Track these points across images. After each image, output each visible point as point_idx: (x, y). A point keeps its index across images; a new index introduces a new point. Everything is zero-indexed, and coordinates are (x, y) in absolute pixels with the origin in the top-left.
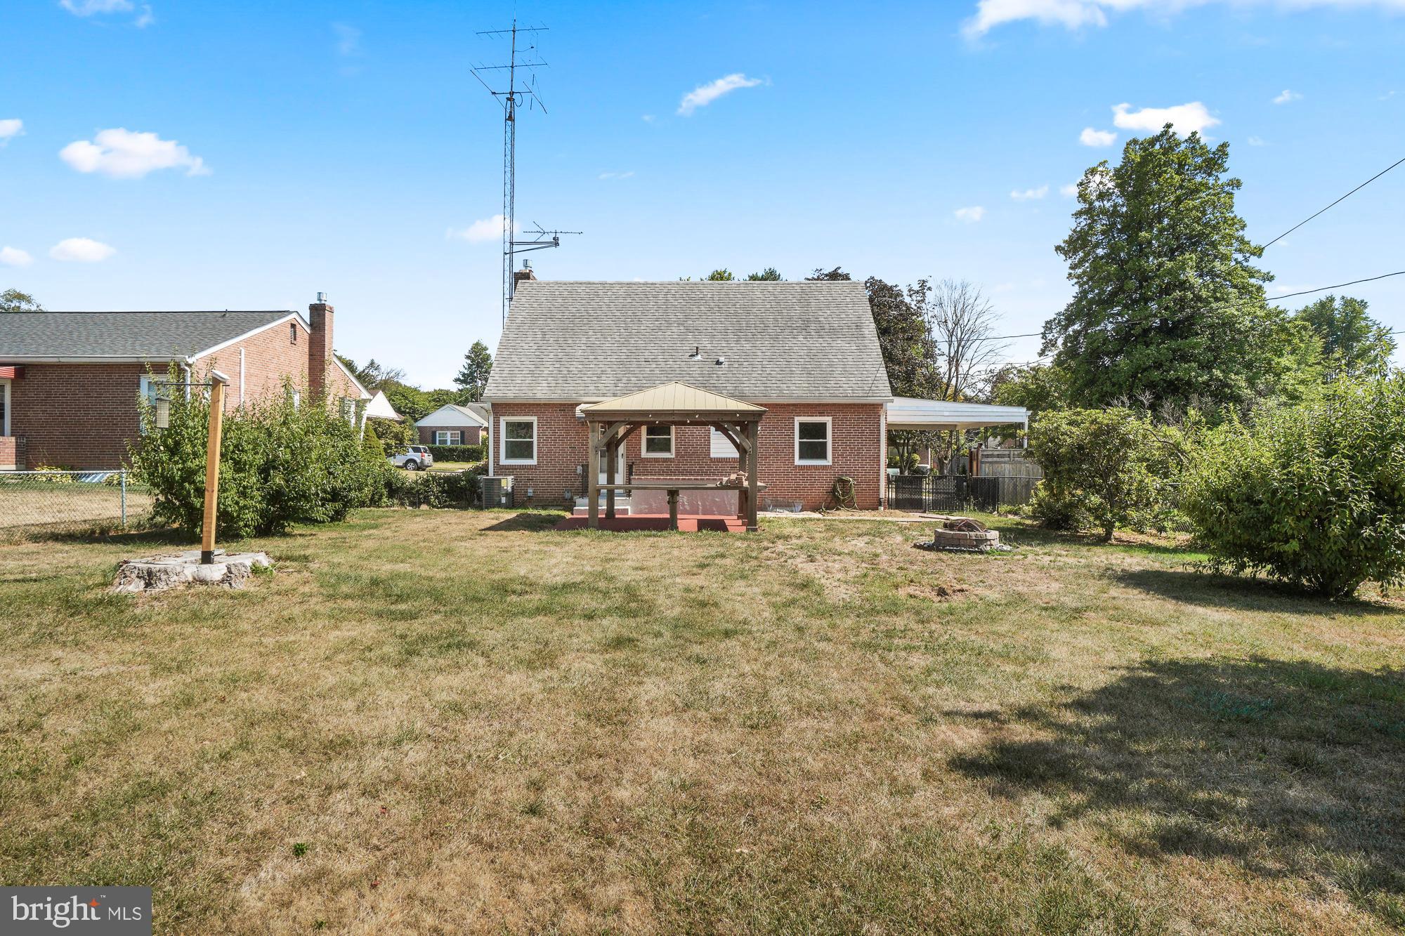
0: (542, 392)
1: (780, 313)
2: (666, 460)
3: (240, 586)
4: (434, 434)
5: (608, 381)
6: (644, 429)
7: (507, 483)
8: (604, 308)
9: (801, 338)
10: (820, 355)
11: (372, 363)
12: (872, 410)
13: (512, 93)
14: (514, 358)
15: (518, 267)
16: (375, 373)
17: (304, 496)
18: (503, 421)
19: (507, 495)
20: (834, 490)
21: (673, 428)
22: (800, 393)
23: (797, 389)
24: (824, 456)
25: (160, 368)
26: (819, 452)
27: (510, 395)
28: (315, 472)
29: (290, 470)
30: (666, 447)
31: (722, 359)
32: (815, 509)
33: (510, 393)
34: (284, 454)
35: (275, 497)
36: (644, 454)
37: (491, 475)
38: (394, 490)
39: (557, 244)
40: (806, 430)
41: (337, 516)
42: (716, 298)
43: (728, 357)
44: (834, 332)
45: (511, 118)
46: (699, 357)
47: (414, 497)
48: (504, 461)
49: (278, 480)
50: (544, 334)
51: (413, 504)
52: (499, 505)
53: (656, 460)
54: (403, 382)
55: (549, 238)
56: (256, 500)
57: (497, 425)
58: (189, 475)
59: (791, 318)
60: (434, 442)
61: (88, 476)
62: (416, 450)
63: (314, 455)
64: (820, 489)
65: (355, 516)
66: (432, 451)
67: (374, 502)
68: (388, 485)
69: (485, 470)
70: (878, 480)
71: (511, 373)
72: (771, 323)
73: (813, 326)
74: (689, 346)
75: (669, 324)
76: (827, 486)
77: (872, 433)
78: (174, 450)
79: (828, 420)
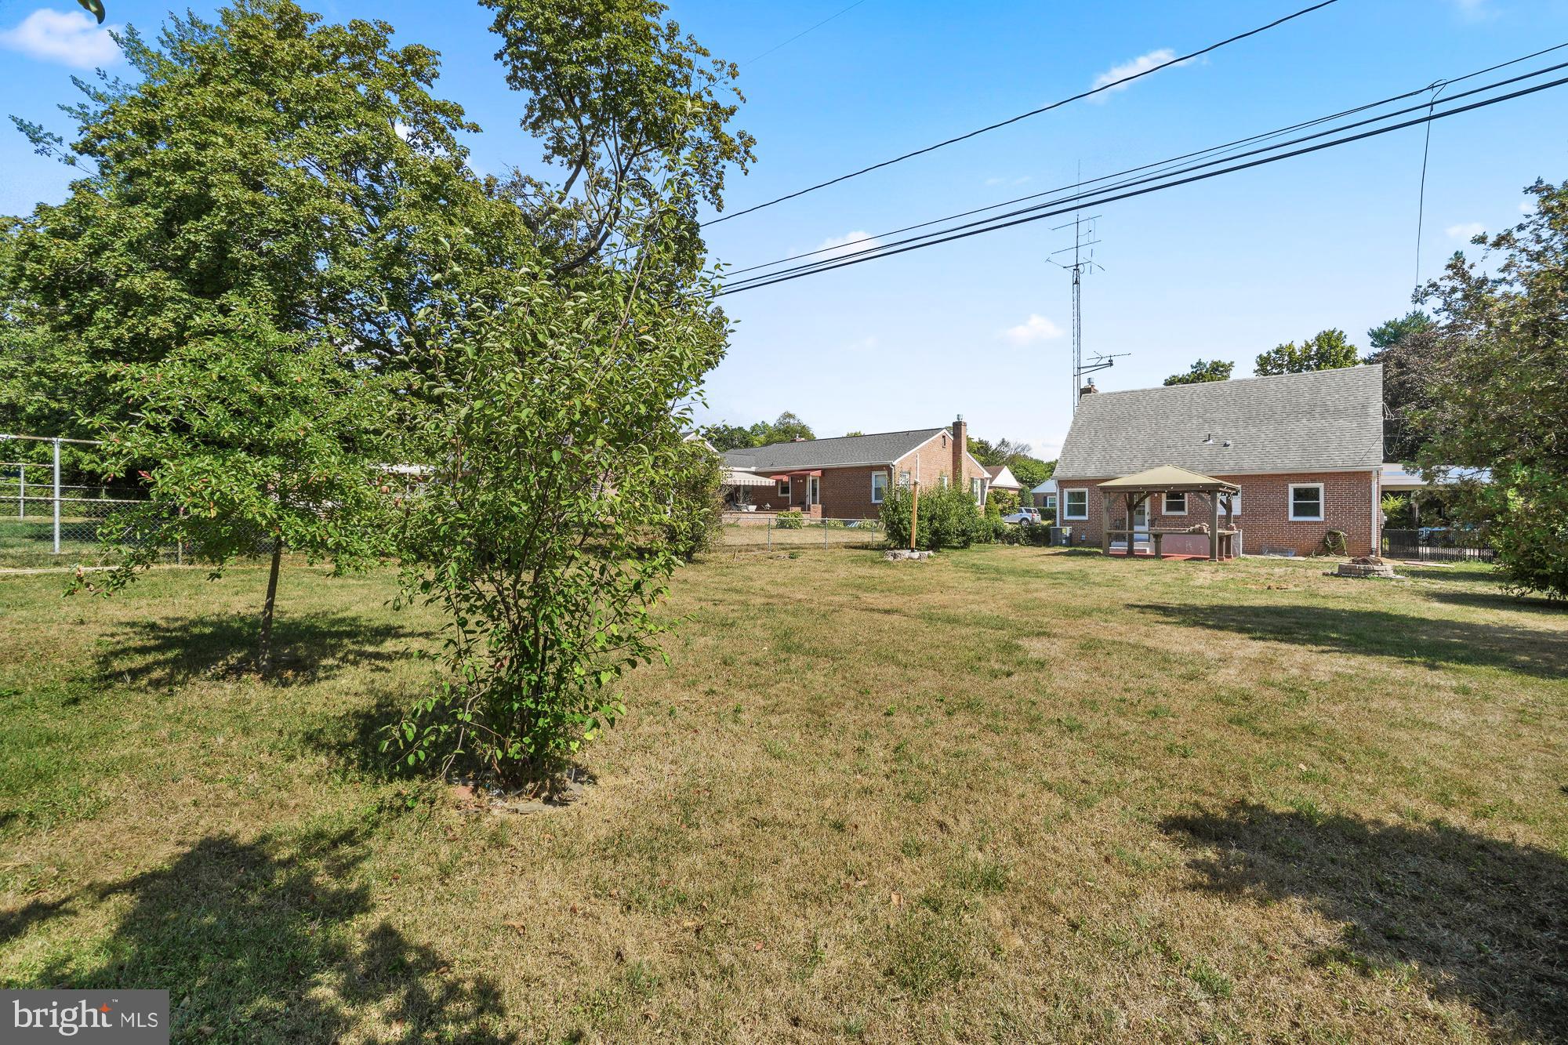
0: (1091, 472)
1: (1290, 401)
2: (1180, 517)
3: (924, 561)
4: (1045, 498)
5: (1138, 463)
6: (1164, 496)
7: (1067, 531)
8: (1142, 409)
9: (1304, 421)
10: (1319, 434)
11: (1003, 442)
12: (1364, 477)
13: (1077, 265)
14: (1075, 449)
15: (1084, 384)
16: (1006, 449)
17: (948, 533)
18: (1066, 491)
19: (1066, 538)
20: (1325, 540)
21: (1186, 495)
22: (1292, 466)
23: (1290, 462)
24: (1318, 514)
25: (880, 468)
26: (1314, 510)
27: (1070, 475)
28: (954, 520)
29: (942, 520)
30: (1181, 507)
31: (1228, 442)
32: (1305, 555)
33: (1070, 474)
34: (939, 512)
35: (935, 532)
36: (1164, 512)
37: (1058, 526)
38: (998, 534)
39: (1111, 365)
40: (1299, 493)
41: (965, 545)
42: (1234, 393)
43: (1234, 440)
44: (1338, 413)
45: (1077, 282)
46: (1211, 442)
47: (1011, 539)
48: (1066, 517)
49: (936, 524)
50: (1096, 432)
51: (1010, 543)
52: (1061, 545)
53: (1173, 517)
54: (1028, 454)
55: (1106, 361)
56: (927, 534)
57: (1062, 493)
58: (901, 521)
59: (1299, 404)
60: (1045, 505)
61: (851, 522)
62: (1029, 511)
63: (953, 512)
64: (1314, 537)
65: (974, 546)
66: (1041, 512)
67: (987, 541)
68: (995, 531)
69: (1054, 524)
70: (1370, 534)
71: (1072, 460)
72: (1279, 410)
73: (1318, 410)
74: (1203, 435)
75: (1191, 417)
76: (1318, 538)
77: (1364, 495)
78: (895, 510)
79: (1321, 486)
